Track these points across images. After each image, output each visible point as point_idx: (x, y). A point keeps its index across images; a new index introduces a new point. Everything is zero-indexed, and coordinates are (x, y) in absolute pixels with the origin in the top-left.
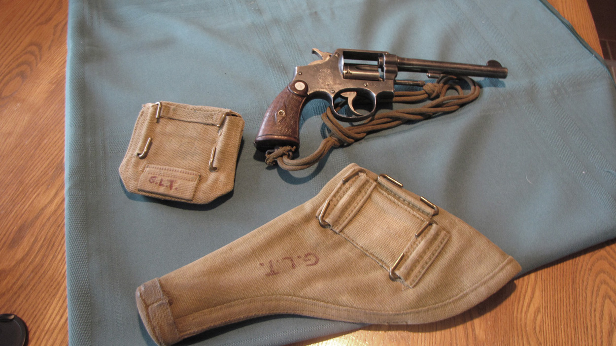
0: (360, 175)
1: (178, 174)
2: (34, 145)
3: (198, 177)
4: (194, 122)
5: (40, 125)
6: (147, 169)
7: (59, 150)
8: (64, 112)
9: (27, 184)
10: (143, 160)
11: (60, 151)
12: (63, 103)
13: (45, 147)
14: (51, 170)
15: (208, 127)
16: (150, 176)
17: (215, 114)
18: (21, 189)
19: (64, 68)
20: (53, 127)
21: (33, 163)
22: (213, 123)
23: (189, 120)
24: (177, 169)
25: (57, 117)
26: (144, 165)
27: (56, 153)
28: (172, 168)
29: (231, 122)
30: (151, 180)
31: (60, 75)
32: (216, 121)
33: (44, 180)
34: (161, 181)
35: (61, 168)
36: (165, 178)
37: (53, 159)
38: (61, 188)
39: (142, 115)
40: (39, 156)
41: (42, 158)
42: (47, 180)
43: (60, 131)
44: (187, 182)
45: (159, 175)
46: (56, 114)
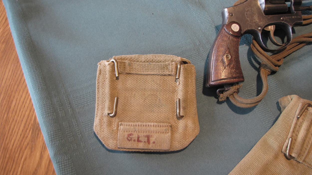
0: (309, 109)
1: (152, 129)
2: (5, 108)
3: (170, 128)
4: (151, 75)
5: (3, 87)
6: (121, 127)
7: (28, 111)
8: (21, 71)
9: (11, 150)
10: (114, 118)
11: (30, 111)
12: (18, 62)
13: (15, 110)
14: (29, 132)
15: (165, 77)
16: (126, 134)
17: (169, 64)
18: (8, 156)
19: (8, 25)
20: (16, 87)
21: (10, 127)
22: (169, 73)
23: (146, 73)
24: (150, 124)
25: (17, 76)
26: (116, 123)
27: (27, 113)
28: (145, 124)
29: (185, 69)
30: (129, 138)
31: (6, 34)
32: (172, 72)
33: (26, 143)
34: (138, 138)
35: (36, 129)
36: (141, 134)
37: (27, 121)
38: (43, 149)
39: (100, 73)
40: (13, 120)
41: (16, 121)
42: (28, 144)
43: (24, 91)
44: (162, 135)
45: (134, 132)
46: (15, 74)
